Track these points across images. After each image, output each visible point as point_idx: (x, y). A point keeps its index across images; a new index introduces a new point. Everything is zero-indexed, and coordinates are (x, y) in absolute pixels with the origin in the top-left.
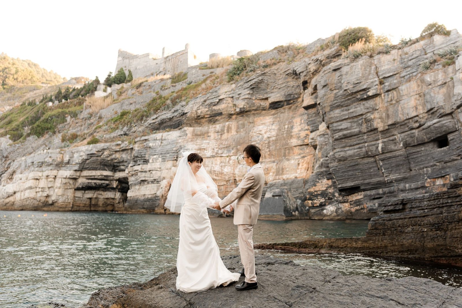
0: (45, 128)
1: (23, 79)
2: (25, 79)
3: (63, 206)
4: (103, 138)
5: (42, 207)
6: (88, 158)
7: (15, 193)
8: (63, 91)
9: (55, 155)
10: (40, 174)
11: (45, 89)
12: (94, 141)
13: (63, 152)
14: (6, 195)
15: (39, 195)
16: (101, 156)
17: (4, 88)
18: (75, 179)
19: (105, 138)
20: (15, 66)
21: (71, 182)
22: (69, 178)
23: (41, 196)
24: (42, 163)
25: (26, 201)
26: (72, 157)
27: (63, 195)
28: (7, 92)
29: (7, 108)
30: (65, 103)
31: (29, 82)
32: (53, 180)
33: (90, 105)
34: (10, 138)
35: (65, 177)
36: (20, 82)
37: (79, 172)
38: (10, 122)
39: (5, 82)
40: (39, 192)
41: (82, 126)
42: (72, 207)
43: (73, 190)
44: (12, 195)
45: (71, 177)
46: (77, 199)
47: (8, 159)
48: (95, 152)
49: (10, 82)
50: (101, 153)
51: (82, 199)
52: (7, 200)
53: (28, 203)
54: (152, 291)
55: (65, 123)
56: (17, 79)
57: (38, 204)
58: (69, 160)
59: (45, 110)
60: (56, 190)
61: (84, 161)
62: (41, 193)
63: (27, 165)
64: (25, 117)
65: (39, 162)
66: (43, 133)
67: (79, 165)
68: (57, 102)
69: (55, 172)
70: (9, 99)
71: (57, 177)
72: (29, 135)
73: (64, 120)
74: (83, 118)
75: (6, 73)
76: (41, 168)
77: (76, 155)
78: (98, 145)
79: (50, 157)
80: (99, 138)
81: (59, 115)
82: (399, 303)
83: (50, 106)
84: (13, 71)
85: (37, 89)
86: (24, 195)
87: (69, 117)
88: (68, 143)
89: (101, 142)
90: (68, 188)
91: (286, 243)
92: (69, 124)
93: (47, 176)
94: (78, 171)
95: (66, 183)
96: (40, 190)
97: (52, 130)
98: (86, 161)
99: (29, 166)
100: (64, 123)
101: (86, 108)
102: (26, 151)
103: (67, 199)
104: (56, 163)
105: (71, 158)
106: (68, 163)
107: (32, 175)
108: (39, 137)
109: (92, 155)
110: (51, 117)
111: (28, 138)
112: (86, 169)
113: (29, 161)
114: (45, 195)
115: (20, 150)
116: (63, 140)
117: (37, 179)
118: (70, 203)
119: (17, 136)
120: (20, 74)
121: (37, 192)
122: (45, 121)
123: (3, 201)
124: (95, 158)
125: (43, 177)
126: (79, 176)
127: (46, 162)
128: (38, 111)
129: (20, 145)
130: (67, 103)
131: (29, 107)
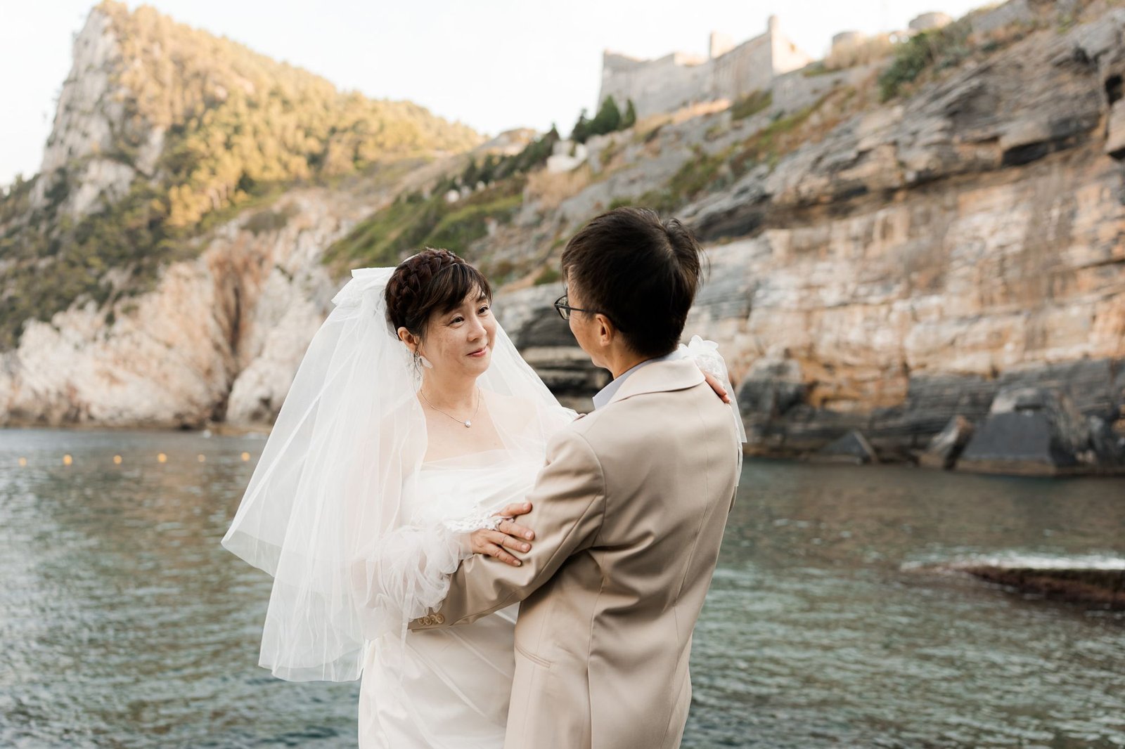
1: (397, 143)
2: (400, 143)
6: (537, 319)
8: (480, 164)
11: (443, 163)
12: (549, 278)
17: (358, 168)
20: (377, 115)
28: (365, 176)
29: (365, 212)
30: (484, 191)
31: (408, 148)
33: (538, 191)
36: (389, 150)
38: (370, 244)
39: (358, 154)
41: (520, 243)
55: (485, 239)
56: (382, 144)
59: (442, 209)
61: (527, 327)
64: (400, 231)
68: (466, 191)
70: (368, 191)
73: (482, 232)
74: (524, 225)
75: (360, 133)
77: (508, 313)
78: (556, 286)
81: (472, 220)
83: (454, 201)
84: (374, 126)
85: (425, 165)
87: (494, 223)
92: (494, 239)
98: (531, 327)
100: (481, 238)
101: (530, 201)
109: (542, 312)
110: (455, 225)
112: (534, 344)
120: (388, 131)
122: (442, 236)
124: (549, 320)
128: (427, 215)
130: (490, 190)
131: (410, 208)
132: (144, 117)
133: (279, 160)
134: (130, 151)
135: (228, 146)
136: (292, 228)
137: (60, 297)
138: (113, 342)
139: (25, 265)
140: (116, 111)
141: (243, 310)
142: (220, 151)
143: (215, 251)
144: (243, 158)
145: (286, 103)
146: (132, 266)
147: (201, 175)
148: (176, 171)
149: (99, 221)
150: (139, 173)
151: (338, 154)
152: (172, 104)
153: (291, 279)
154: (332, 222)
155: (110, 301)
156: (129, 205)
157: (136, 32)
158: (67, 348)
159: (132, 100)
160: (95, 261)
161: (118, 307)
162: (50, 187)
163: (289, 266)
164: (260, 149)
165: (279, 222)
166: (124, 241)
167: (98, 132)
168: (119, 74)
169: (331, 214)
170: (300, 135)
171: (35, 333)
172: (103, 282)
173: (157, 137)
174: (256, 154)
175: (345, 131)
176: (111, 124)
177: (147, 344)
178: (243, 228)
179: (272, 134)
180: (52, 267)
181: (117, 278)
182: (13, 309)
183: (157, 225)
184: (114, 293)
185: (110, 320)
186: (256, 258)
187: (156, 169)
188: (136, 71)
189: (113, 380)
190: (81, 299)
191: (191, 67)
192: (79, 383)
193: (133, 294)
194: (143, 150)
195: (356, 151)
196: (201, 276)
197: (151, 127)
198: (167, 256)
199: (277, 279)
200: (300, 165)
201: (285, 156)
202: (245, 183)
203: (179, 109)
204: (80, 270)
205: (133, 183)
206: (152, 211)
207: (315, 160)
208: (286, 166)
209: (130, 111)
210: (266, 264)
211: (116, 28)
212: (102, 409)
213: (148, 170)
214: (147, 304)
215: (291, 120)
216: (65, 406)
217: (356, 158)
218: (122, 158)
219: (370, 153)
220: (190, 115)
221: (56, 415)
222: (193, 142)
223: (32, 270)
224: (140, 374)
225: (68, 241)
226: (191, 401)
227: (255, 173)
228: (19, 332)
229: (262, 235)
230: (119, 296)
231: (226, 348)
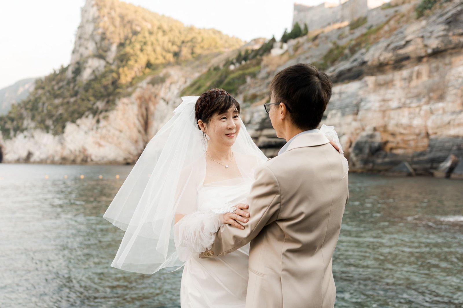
2: (210, 46)
8: (243, 53)
11: (228, 53)
17: (194, 57)
18: (257, 138)
20: (201, 35)
26: (252, 117)
28: (196, 60)
29: (197, 75)
30: (245, 64)
31: (213, 48)
33: (267, 64)
36: (206, 49)
37: (260, 131)
38: (199, 88)
41: (260, 86)
55: (246, 85)
56: (203, 47)
58: (250, 120)
59: (228, 73)
61: (264, 120)
64: (211, 82)
67: (259, 125)
68: (237, 65)
70: (198, 66)
73: (244, 82)
74: (262, 78)
75: (194, 42)
77: (256, 115)
81: (240, 77)
83: (232, 69)
84: (199, 39)
85: (220, 55)
87: (249, 78)
88: (249, 103)
92: (249, 85)
97: (234, 92)
100: (244, 84)
101: (264, 68)
106: (249, 123)
110: (233, 79)
112: (266, 128)
116: (244, 101)
120: (205, 42)
122: (228, 84)
126: (260, 136)
128: (222, 75)
130: (247, 64)
131: (215, 73)
132: (109, 40)
133: (162, 55)
134: (104, 54)
135: (142, 50)
136: (168, 83)
137: (79, 113)
138: (99, 130)
139: (66, 101)
140: (98, 38)
141: (149, 116)
142: (138, 52)
143: (138, 93)
144: (148, 55)
145: (164, 32)
146: (106, 100)
147: (131, 62)
148: (122, 61)
149: (93, 83)
150: (108, 63)
151: (185, 52)
152: (119, 34)
153: (168, 103)
154: (183, 80)
155: (98, 114)
156: (104, 75)
157: (105, 6)
158: (82, 133)
159: (104, 34)
160: (92, 98)
161: (101, 116)
162: (74, 69)
163: (167, 98)
164: (154, 51)
165: (162, 80)
166: (102, 90)
167: (91, 47)
168: (99, 23)
169: (183, 76)
170: (170, 44)
171: (70, 127)
172: (95, 107)
173: (114, 48)
174: (153, 54)
175: (188, 42)
176: (96, 43)
177: (112, 131)
178: (148, 83)
179: (159, 45)
180: (75, 102)
181: (100, 105)
182: (61, 118)
183: (115, 83)
184: (99, 111)
185: (98, 121)
186: (154, 95)
187: (114, 60)
188: (105, 21)
189: (100, 145)
190: (87, 113)
191: (127, 19)
192: (87, 147)
193: (106, 111)
194: (109, 53)
195: (192, 50)
196: (132, 103)
197: (111, 44)
198: (118, 95)
199: (162, 103)
200: (170, 57)
201: (164, 53)
202: (149, 65)
203: (122, 36)
204: (86, 102)
205: (105, 67)
206: (113, 77)
207: (176, 55)
208: (164, 58)
209: (103, 38)
210: (158, 98)
211: (97, 4)
212: (96, 157)
213: (111, 61)
214: (112, 115)
215: (166, 39)
216: (82, 156)
217: (192, 53)
218: (101, 57)
219: (198, 50)
220: (126, 38)
221: (79, 160)
222: (128, 49)
223: (68, 103)
224: (110, 143)
225: (81, 91)
226: (130, 153)
227: (153, 61)
228: (64, 127)
229: (156, 86)
230: (101, 112)
231: (143, 132)
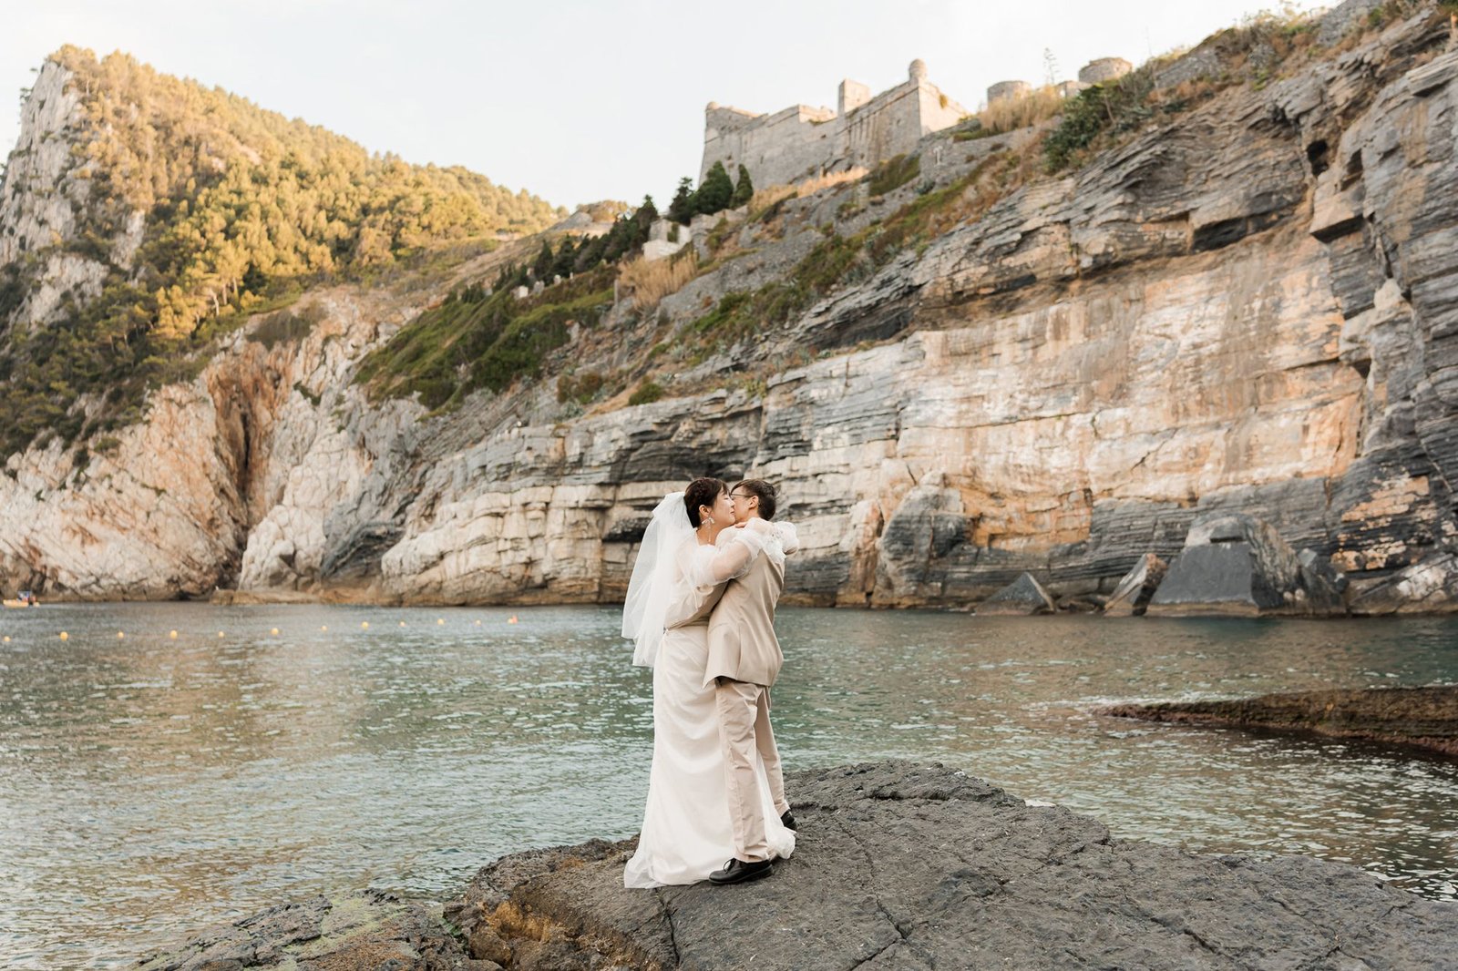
0: (510, 363)
1: (447, 225)
2: (452, 224)
3: (573, 590)
4: (674, 383)
5: (516, 594)
6: (635, 445)
7: (442, 557)
8: (555, 250)
9: (541, 441)
10: (505, 500)
11: (507, 249)
12: (649, 395)
13: (562, 432)
14: (419, 564)
15: (507, 559)
16: (669, 437)
17: (398, 258)
18: (602, 510)
19: (679, 383)
20: (422, 190)
21: (592, 518)
22: (585, 508)
23: (511, 562)
24: (510, 467)
25: (474, 578)
26: (589, 445)
27: (570, 559)
28: (407, 267)
29: (410, 313)
30: (562, 285)
31: (462, 232)
32: (541, 514)
33: (632, 284)
34: (421, 400)
35: (573, 504)
36: (438, 234)
37: (612, 489)
38: (418, 354)
39: (398, 240)
40: (505, 551)
41: (612, 350)
42: (599, 593)
43: (599, 541)
44: (434, 564)
45: (589, 504)
46: (610, 567)
47: (418, 460)
48: (654, 428)
49: (413, 237)
50: (670, 428)
51: (624, 568)
52: (424, 578)
53: (477, 584)
54: (599, 869)
55: (567, 346)
56: (429, 227)
57: (506, 587)
58: (582, 454)
59: (510, 309)
60: (552, 545)
61: (624, 455)
62: (510, 553)
63: (470, 477)
64: (456, 337)
65: (501, 466)
66: (507, 380)
67: (609, 468)
68: (539, 285)
69: (544, 493)
70: (412, 287)
71: (551, 505)
72: (469, 388)
73: (563, 337)
74: (614, 328)
75: (400, 212)
76: (506, 483)
77: (599, 440)
78: (659, 403)
79: (529, 449)
80: (663, 384)
81: (548, 322)
82: (1203, 944)
83: (523, 299)
84: (419, 204)
85: (485, 252)
86: (467, 560)
87: (577, 326)
88: (577, 405)
89: (669, 395)
90: (585, 536)
91: (1200, 705)
92: (577, 346)
93: (525, 505)
94: (609, 484)
95: (576, 524)
96: (508, 545)
97: (532, 370)
98: (628, 456)
99: (475, 479)
100: (561, 344)
101: (622, 296)
102: (466, 434)
103: (583, 571)
104: (545, 465)
105: (586, 447)
106: (579, 463)
107: (483, 503)
108: (496, 393)
109: (643, 437)
110: (526, 329)
111: (469, 397)
112: (630, 478)
113: (474, 463)
114: (524, 559)
115: (450, 433)
116: (563, 397)
117: (498, 515)
118: (591, 580)
119: (438, 394)
120: (435, 210)
121: (499, 552)
122: (511, 343)
123: (414, 581)
124: (653, 445)
125: (514, 509)
126: (613, 501)
127: (520, 465)
128: (491, 316)
129: (447, 418)
130: (569, 284)
131: (467, 307)
132: (119, 197)
133: (296, 250)
134: (101, 241)
135: (229, 233)
136: (316, 339)
137: (16, 433)
138: (86, 488)
140: (82, 191)
141: (254, 444)
142: (219, 240)
143: (217, 367)
144: (249, 248)
145: (301, 176)
146: (109, 390)
147: (196, 271)
148: (163, 267)
149: (62, 333)
150: (114, 269)
151: (373, 240)
152: (154, 180)
153: (316, 402)
154: (367, 328)
155: (79, 438)
156: (102, 311)
157: (106, 89)
158: (29, 499)
159: (103, 177)
160: (61, 385)
161: (91, 444)
163: (313, 386)
164: (270, 236)
165: (300, 328)
166: (97, 358)
167: (59, 217)
168: (86, 143)
170: (323, 215)
172: (69, 412)
173: (136, 223)
174: (266, 242)
175: (381, 210)
176: (76, 208)
177: (131, 490)
178: (251, 338)
179: (285, 215)
181: (90, 406)
183: (139, 335)
184: (86, 426)
185: (82, 460)
186: (270, 376)
187: (137, 264)
188: (107, 140)
190: (42, 434)
191: (179, 133)
192: (43, 543)
193: (110, 427)
194: (120, 240)
195: (395, 235)
196: (199, 401)
197: (129, 210)
198: (154, 377)
200: (322, 255)
201: (304, 244)
202: (253, 279)
203: (163, 188)
204: (40, 396)
205: (105, 284)
206: (133, 318)
207: (343, 249)
208: (306, 258)
209: (101, 187)
210: (283, 383)
211: (80, 85)
212: (74, 574)
213: (126, 266)
214: (129, 440)
215: (310, 198)
216: (25, 574)
217: (396, 245)
218: (91, 251)
220: (178, 194)
222: (184, 228)
224: (123, 530)
226: (189, 561)
227: (266, 266)
229: (277, 347)
230: (92, 430)
231: (234, 494)
